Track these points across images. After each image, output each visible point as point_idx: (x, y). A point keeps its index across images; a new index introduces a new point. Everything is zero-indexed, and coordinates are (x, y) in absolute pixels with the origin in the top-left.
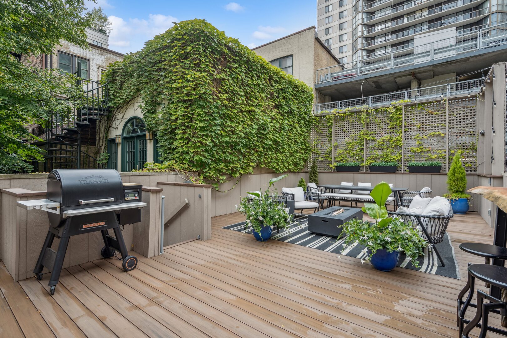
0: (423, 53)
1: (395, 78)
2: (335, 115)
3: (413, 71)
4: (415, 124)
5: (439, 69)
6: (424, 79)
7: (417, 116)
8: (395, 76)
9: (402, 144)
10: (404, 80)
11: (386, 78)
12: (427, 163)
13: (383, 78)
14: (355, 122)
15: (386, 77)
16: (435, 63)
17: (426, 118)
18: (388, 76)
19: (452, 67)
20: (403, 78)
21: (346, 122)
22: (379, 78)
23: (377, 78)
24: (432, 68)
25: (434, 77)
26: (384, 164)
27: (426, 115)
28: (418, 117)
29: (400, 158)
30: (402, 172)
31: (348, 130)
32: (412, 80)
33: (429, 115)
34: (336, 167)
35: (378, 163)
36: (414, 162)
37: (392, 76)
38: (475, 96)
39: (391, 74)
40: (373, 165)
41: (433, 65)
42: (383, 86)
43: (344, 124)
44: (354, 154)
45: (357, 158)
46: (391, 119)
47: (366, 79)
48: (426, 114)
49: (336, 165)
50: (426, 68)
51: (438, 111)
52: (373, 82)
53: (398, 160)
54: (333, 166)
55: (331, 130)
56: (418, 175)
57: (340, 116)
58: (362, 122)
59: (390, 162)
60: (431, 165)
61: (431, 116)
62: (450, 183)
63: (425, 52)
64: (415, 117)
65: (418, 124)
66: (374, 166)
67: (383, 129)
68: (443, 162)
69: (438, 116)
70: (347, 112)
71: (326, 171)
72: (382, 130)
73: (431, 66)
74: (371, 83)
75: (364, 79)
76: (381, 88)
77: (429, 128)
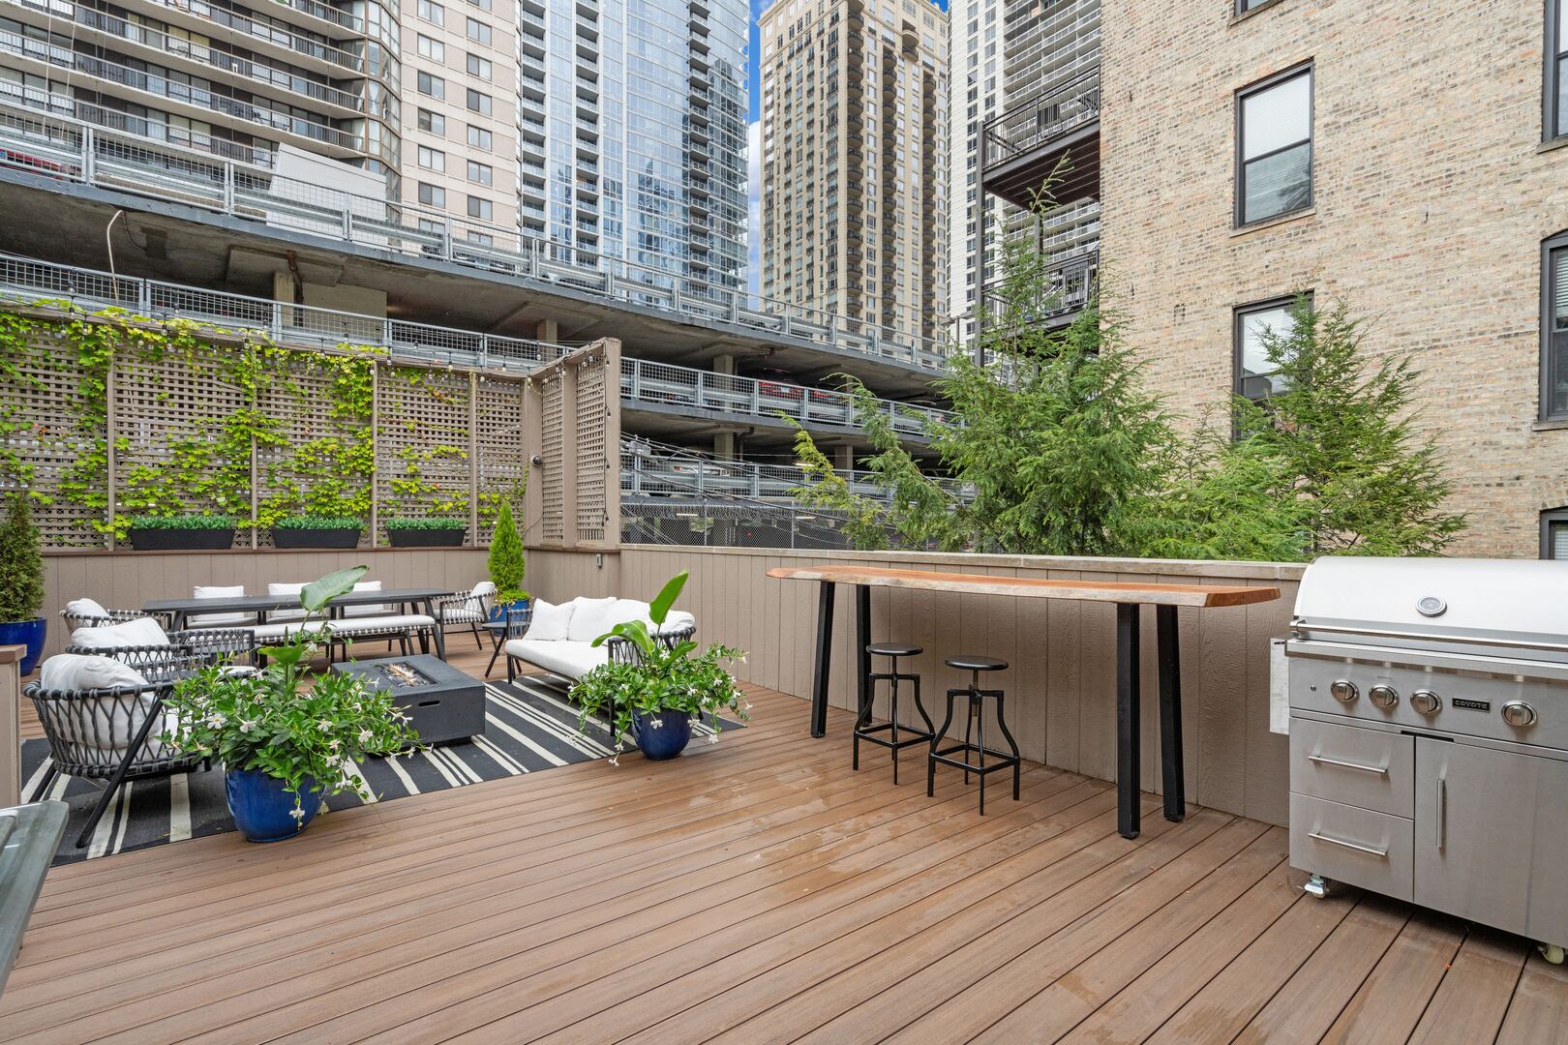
0: (325, 210)
1: (231, 247)
2: (123, 331)
3: (295, 249)
4: (401, 419)
5: (358, 271)
6: (310, 282)
7: (405, 398)
8: (235, 240)
9: (373, 469)
10: (260, 263)
11: (203, 236)
12: (436, 522)
13: (191, 230)
14: (210, 377)
15: (203, 232)
16: (357, 253)
17: (419, 406)
18: (211, 233)
19: (386, 277)
20: (256, 256)
21: (166, 368)
22: (177, 227)
23: (170, 225)
24: (344, 260)
25: (338, 286)
26: (323, 523)
27: (426, 400)
28: (408, 401)
29: (366, 507)
30: (375, 545)
31: (176, 399)
32: (280, 271)
33: (433, 401)
34: (130, 531)
35: (301, 519)
36: (399, 520)
37: (225, 238)
38: (520, 382)
39: (226, 230)
40: (287, 527)
41: (352, 255)
42: (174, 256)
43: (162, 372)
44: (209, 487)
45: (222, 500)
46: (341, 392)
47: (126, 209)
48: (427, 396)
49: (127, 524)
50: (329, 256)
51: (453, 396)
52: (144, 230)
53: (361, 514)
54: (115, 525)
55: (101, 387)
56: (414, 554)
57: (146, 340)
58: (247, 383)
59: (340, 516)
60: (444, 527)
61: (436, 403)
62: (497, 570)
63: (331, 212)
64: (401, 400)
65: (409, 419)
66: (289, 530)
67: (311, 416)
68: (463, 519)
69: (453, 409)
70: (183, 333)
71: (66, 549)
72: (307, 419)
73: (345, 254)
74: (137, 230)
75: (118, 207)
76: (164, 257)
77: (433, 433)
